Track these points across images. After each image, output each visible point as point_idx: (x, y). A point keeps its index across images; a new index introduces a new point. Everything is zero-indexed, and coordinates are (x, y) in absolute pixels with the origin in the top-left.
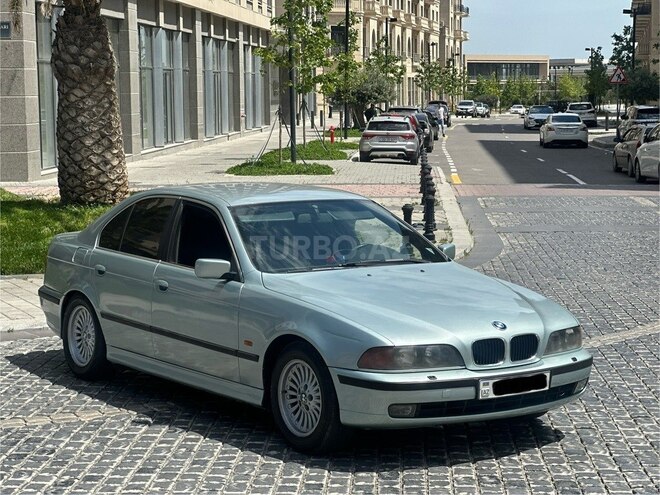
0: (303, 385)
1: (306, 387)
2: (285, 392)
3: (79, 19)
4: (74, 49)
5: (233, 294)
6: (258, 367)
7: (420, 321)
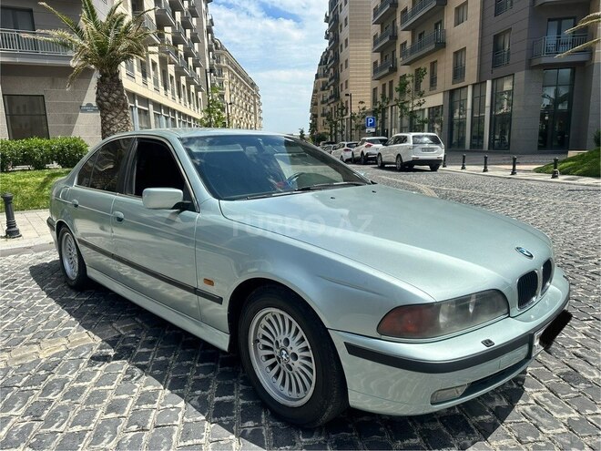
0: (281, 338)
1: (287, 341)
2: (256, 341)
3: (108, 79)
4: (106, 94)
5: (189, 224)
6: (222, 311)
7: (470, 264)
